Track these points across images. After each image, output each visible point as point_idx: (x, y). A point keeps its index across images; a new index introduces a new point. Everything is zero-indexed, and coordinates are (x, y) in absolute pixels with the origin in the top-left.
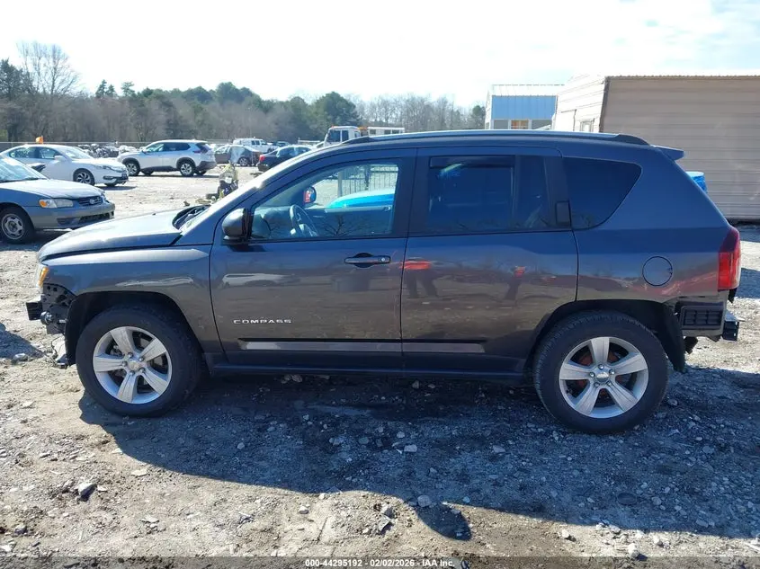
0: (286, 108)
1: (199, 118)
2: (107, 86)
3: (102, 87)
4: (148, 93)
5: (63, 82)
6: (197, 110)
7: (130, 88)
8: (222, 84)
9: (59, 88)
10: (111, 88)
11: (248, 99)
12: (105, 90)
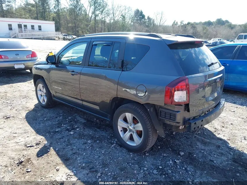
0: (241, 26)
1: (205, 31)
2: (176, 22)
3: (174, 22)
4: (189, 23)
5: (163, 21)
6: (204, 29)
7: (183, 22)
8: (218, 19)
9: (161, 24)
10: (177, 23)
11: (227, 24)
12: (175, 23)
